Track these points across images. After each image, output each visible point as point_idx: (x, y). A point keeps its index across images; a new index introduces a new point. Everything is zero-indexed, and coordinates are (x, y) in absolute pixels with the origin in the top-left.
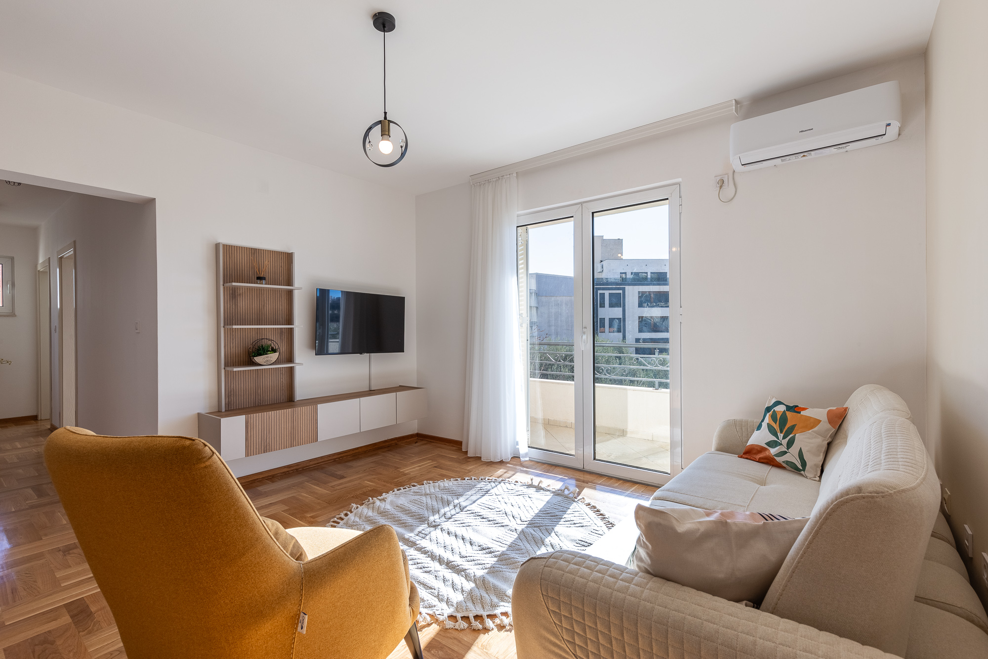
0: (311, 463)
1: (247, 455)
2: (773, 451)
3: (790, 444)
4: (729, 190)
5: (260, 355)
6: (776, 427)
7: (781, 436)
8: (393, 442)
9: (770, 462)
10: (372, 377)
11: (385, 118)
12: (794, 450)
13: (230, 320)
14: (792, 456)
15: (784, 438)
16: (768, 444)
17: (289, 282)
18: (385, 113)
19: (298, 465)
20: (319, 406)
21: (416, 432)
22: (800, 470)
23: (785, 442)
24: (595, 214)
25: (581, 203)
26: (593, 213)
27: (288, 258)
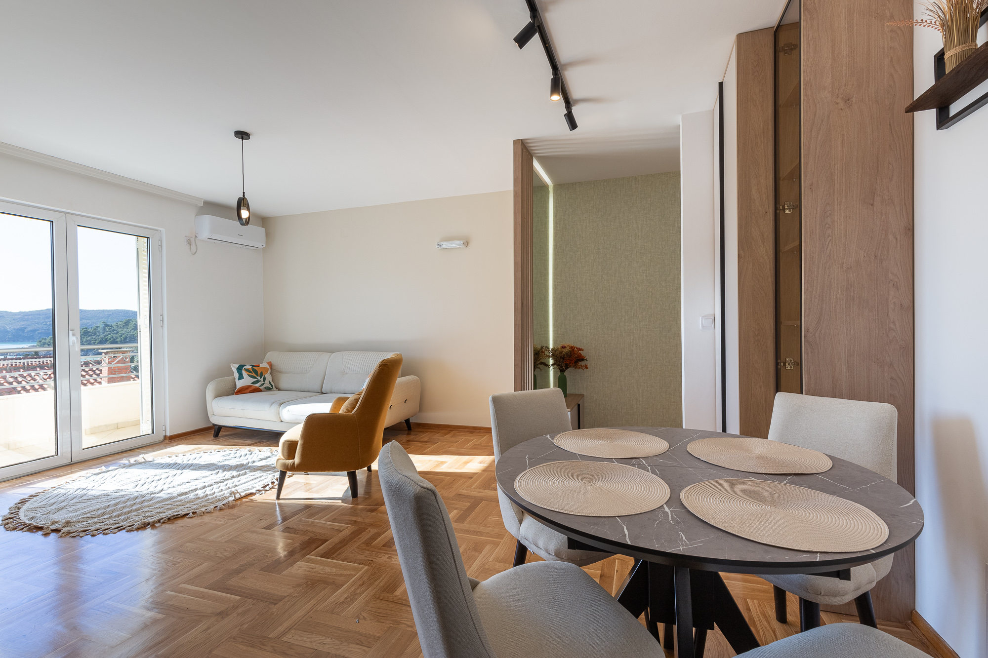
2: (257, 385)
3: (264, 380)
4: (193, 248)
6: (253, 374)
7: (259, 378)
9: (258, 390)
12: (267, 381)
14: (267, 385)
15: (261, 378)
16: (253, 383)
18: (244, 193)
22: (271, 389)
23: (262, 379)
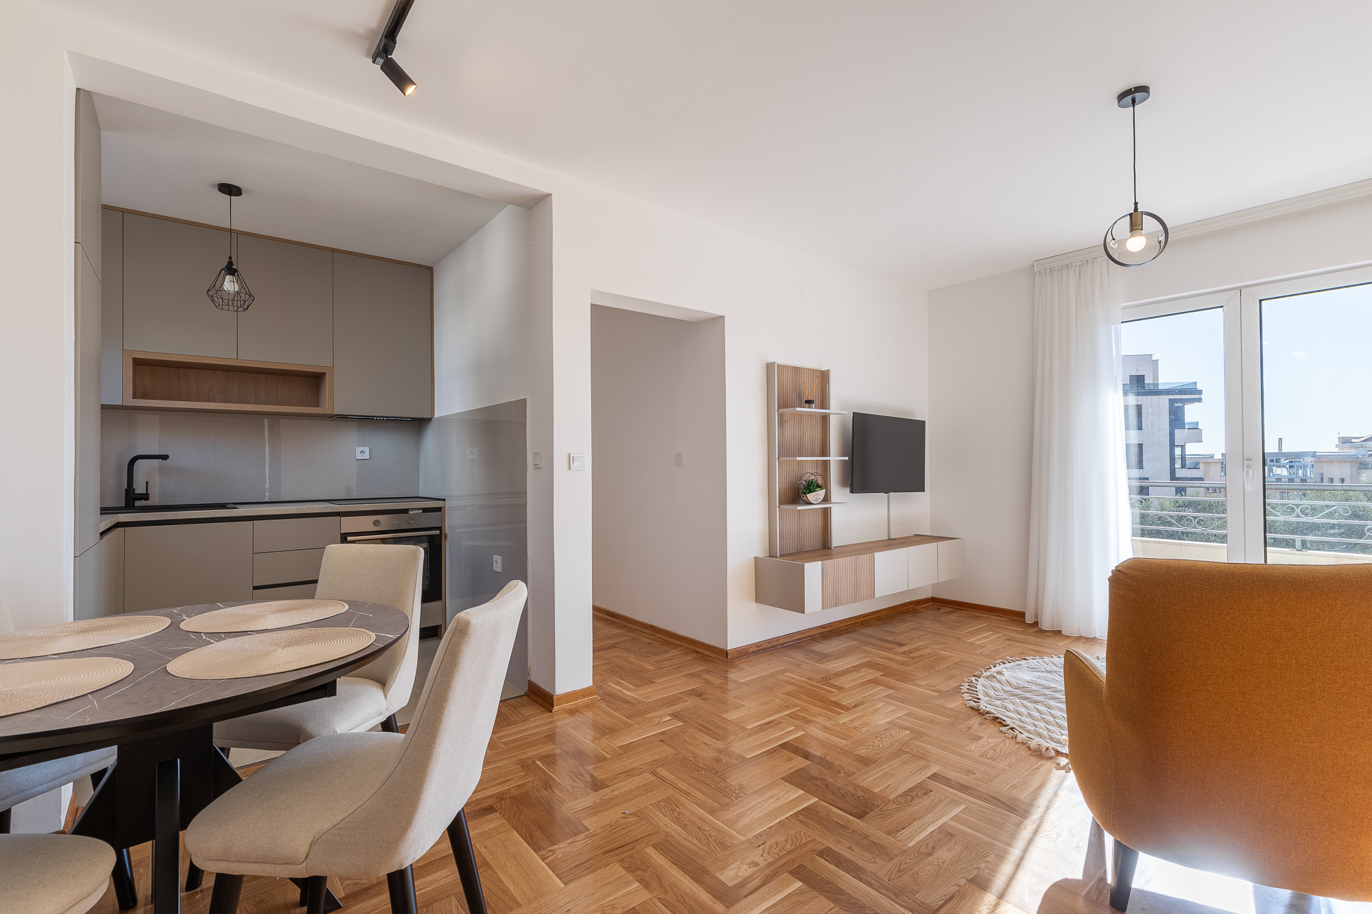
0: (842, 625)
1: (823, 609)
5: (811, 491)
8: (910, 606)
10: (891, 521)
11: (1136, 209)
13: (785, 451)
17: (824, 404)
18: (1136, 204)
19: (831, 626)
20: (876, 554)
21: (930, 596)
24: (1263, 302)
25: (1240, 289)
26: (1261, 301)
27: (824, 377)
